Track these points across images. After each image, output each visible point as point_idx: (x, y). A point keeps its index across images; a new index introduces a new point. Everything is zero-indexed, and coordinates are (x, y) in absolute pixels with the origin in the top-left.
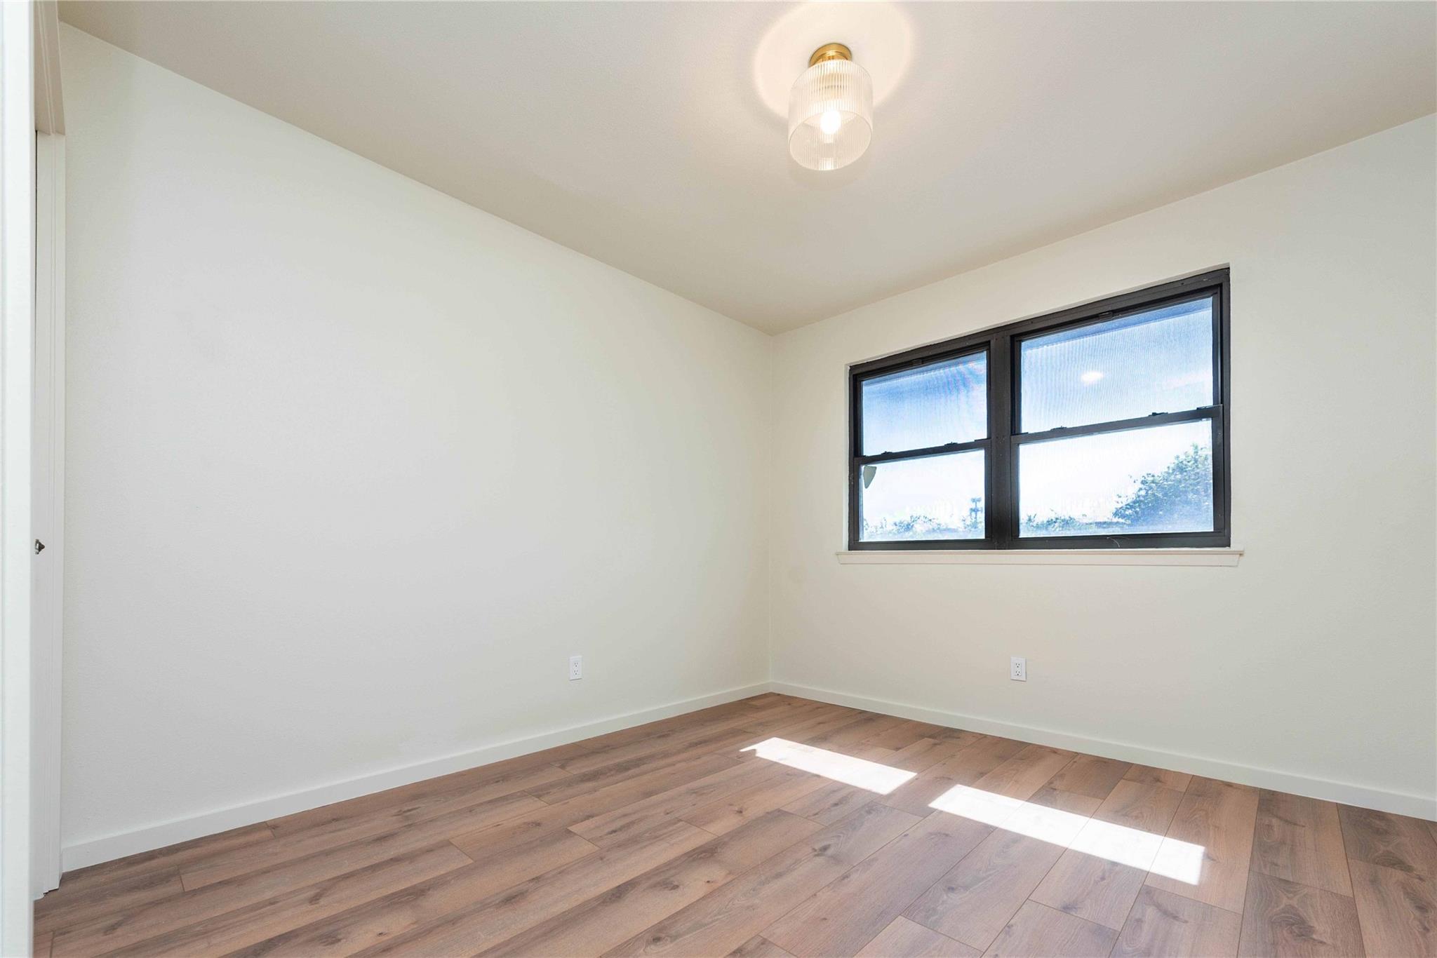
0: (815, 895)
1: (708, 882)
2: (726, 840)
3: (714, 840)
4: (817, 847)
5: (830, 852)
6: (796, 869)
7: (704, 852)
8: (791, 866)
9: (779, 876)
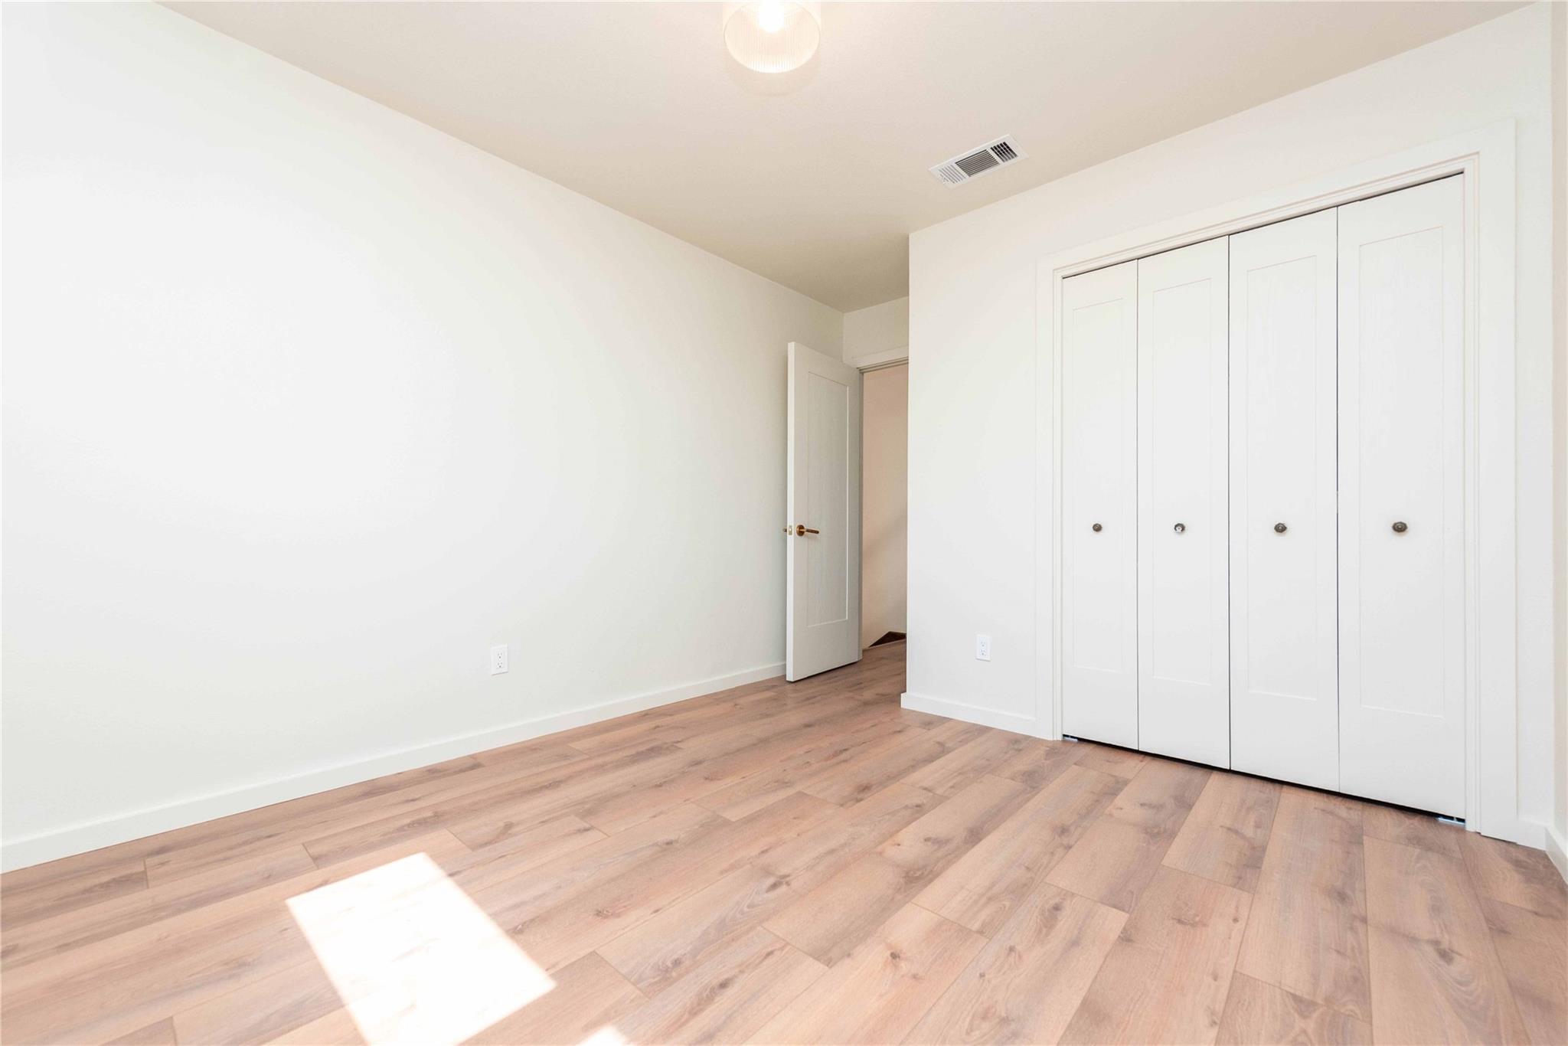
0: (798, 835)
1: (899, 845)
2: (899, 897)
3: (914, 896)
4: (783, 889)
5: (771, 880)
6: (814, 859)
7: (918, 878)
8: (818, 863)
9: (832, 852)
